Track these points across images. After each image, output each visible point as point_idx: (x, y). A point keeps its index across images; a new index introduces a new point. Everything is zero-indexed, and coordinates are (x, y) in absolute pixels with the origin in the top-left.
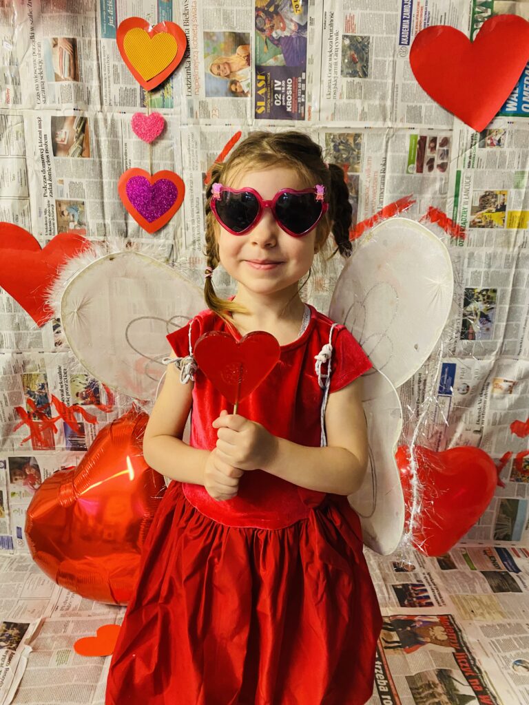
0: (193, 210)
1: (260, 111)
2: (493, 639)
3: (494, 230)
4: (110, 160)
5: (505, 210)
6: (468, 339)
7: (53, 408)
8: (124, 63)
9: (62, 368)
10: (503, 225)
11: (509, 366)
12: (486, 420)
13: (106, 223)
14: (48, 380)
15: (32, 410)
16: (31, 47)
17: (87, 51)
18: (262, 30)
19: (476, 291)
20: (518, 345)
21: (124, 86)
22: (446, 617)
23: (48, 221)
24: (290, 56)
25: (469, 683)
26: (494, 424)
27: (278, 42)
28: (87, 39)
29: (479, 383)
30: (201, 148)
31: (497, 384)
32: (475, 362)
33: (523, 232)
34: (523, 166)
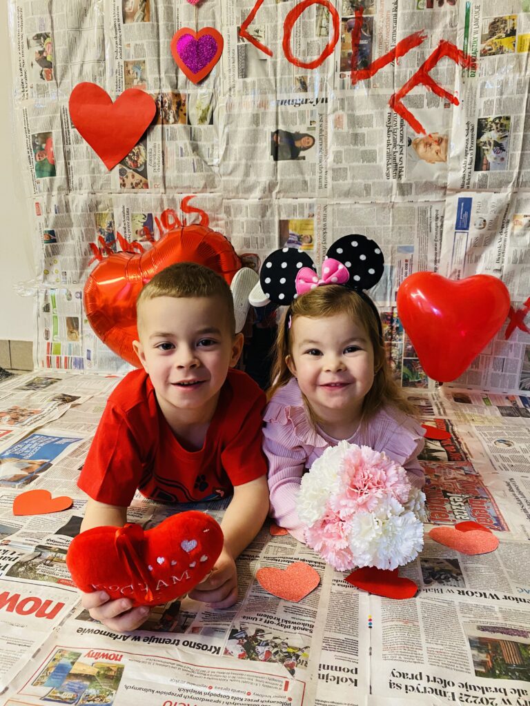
0: (229, 61)
3: (504, 56)
4: (165, 22)
5: (515, 35)
6: (482, 170)
7: (118, 243)
9: (126, 208)
10: (514, 50)
11: (528, 200)
12: (506, 258)
13: (161, 77)
14: (115, 219)
19: (489, 120)
23: (118, 79)
26: (515, 262)
29: (497, 217)
30: (237, 6)
31: (517, 221)
32: (491, 195)
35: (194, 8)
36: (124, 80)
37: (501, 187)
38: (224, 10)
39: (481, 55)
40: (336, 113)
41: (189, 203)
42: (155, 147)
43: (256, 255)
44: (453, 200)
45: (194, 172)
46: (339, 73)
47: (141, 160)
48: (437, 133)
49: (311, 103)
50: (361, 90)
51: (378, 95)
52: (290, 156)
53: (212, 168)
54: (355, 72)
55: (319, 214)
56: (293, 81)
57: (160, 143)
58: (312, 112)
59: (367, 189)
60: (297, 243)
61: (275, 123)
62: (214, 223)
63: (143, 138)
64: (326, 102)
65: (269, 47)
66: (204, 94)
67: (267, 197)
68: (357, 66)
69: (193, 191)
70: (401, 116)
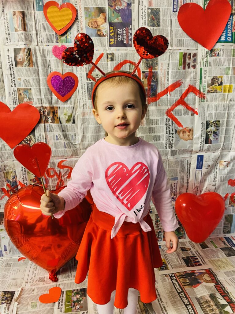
0: (82, 90)
1: (111, 44)
2: (231, 278)
3: (218, 94)
4: (43, 68)
5: (222, 85)
6: (208, 144)
8: (47, 23)
9: (23, 168)
10: (222, 92)
11: (226, 155)
12: (217, 180)
13: (42, 98)
14: (17, 174)
15: (9, 189)
16: (3, 16)
17: (30, 17)
18: (111, 6)
19: (211, 122)
20: (230, 145)
21: (48, 33)
22: (209, 270)
23: (14, 98)
24: (125, 17)
25: (224, 298)
26: (221, 181)
27: (118, 11)
28: (29, 11)
29: (214, 163)
32: (212, 154)
33: (230, 94)
34: (229, 65)
35: (59, 61)
36: (18, 98)
37: (216, 150)
39: (207, 93)
41: (62, 164)
42: (40, 135)
44: (195, 157)
45: (65, 148)
48: (188, 127)
50: (152, 107)
51: (161, 110)
53: (76, 146)
54: (150, 98)
57: (44, 133)
63: (33, 132)
68: (150, 95)
69: (65, 158)
70: (172, 119)
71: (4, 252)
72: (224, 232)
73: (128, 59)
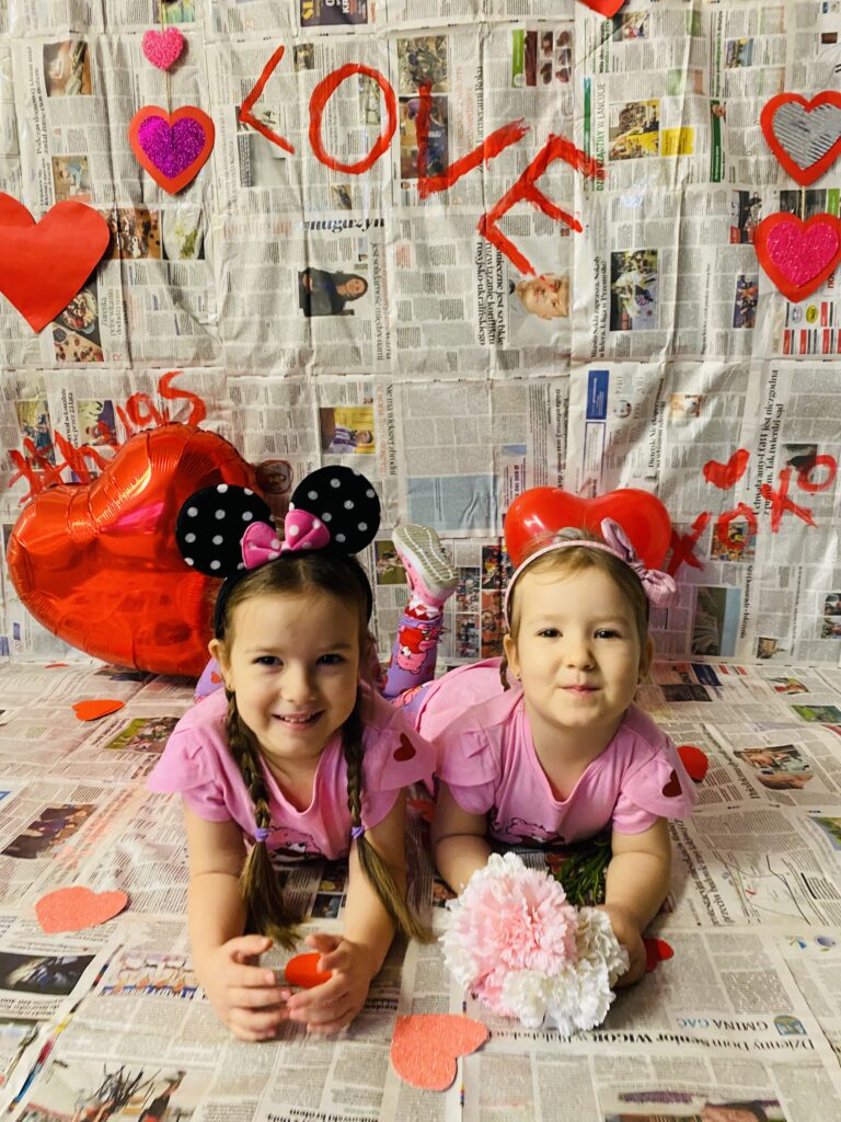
0: (225, 159)
1: (306, 16)
3: (644, 161)
4: (118, 97)
5: (657, 129)
6: (621, 329)
7: (57, 450)
9: (67, 392)
10: (657, 151)
11: (690, 372)
12: (662, 459)
13: (115, 183)
15: (31, 455)
19: (627, 255)
20: (700, 337)
23: (43, 186)
26: (675, 465)
29: (647, 400)
30: (234, 74)
31: (676, 403)
32: (636, 366)
33: (686, 160)
34: (679, 62)
35: (163, 74)
36: (53, 186)
37: (651, 354)
38: (213, 79)
39: (611, 159)
40: (398, 242)
41: (172, 383)
42: (111, 294)
43: (285, 463)
44: (581, 374)
45: (178, 334)
46: (399, 180)
47: (89, 316)
48: (553, 274)
49: (359, 226)
50: (434, 208)
51: (461, 216)
52: (330, 309)
53: (207, 328)
54: (424, 180)
55: (380, 398)
56: (328, 192)
57: (120, 288)
58: (361, 240)
59: (452, 359)
60: (350, 444)
61: (303, 257)
62: (214, 414)
63: (91, 281)
64: (382, 224)
65: (289, 140)
66: (189, 211)
67: (298, 374)
68: (426, 171)
69: (177, 364)
70: (498, 247)
71: (12, 643)
72: (697, 648)
73: (356, 61)
